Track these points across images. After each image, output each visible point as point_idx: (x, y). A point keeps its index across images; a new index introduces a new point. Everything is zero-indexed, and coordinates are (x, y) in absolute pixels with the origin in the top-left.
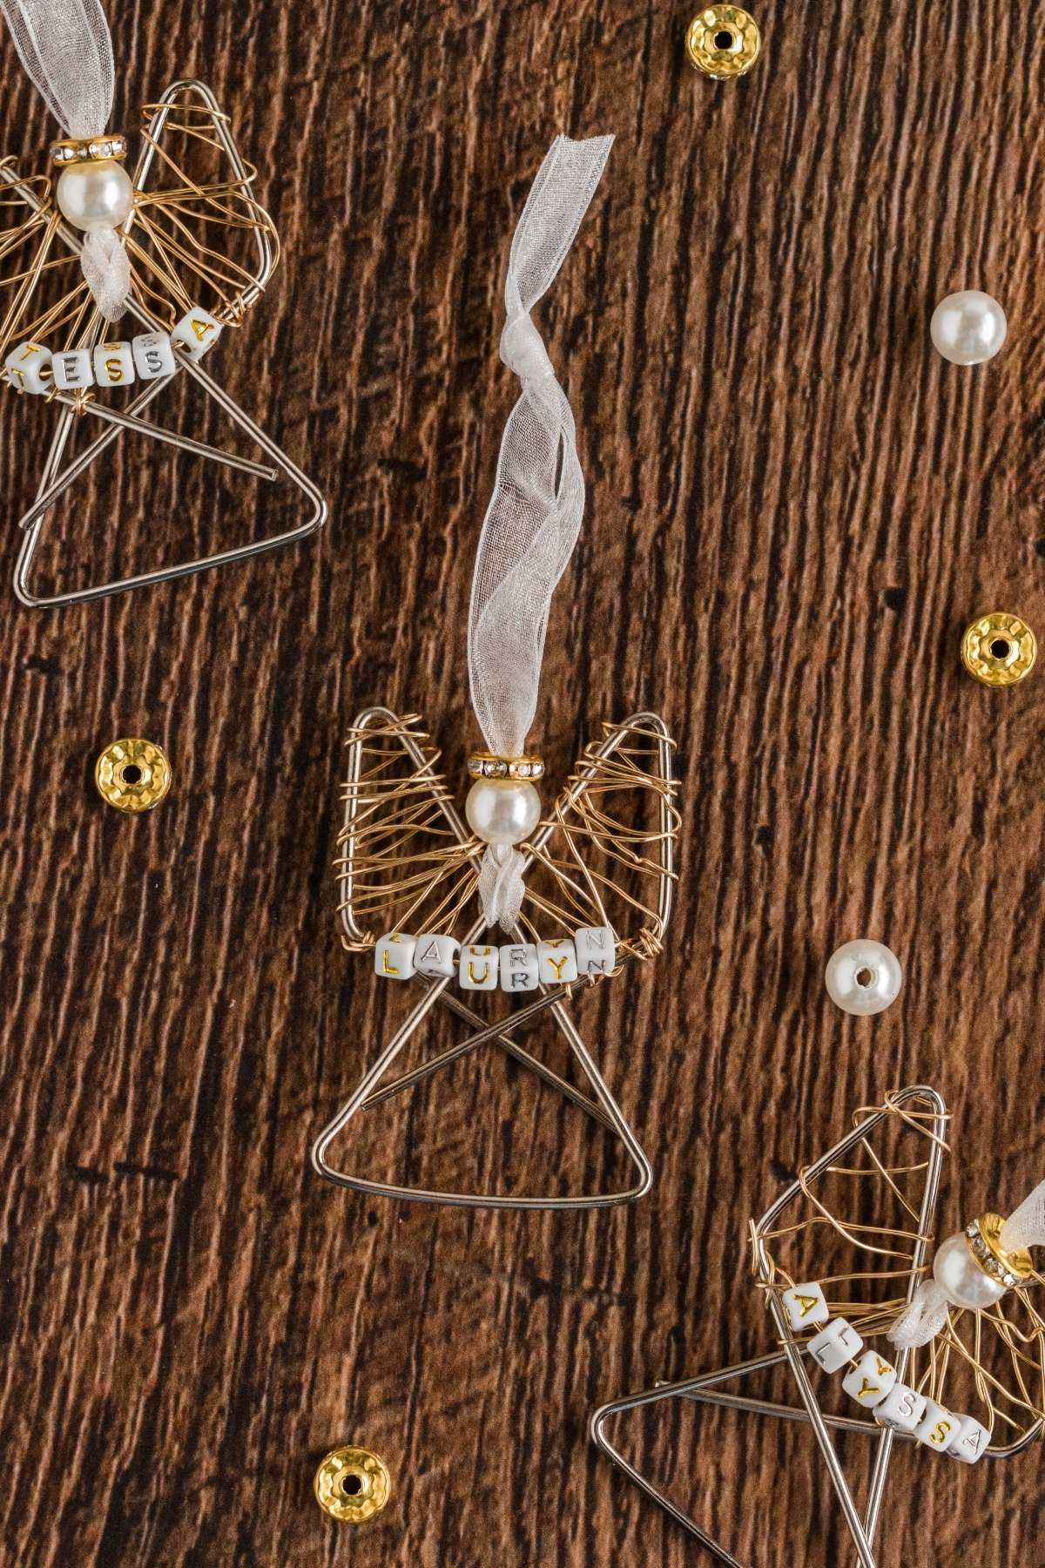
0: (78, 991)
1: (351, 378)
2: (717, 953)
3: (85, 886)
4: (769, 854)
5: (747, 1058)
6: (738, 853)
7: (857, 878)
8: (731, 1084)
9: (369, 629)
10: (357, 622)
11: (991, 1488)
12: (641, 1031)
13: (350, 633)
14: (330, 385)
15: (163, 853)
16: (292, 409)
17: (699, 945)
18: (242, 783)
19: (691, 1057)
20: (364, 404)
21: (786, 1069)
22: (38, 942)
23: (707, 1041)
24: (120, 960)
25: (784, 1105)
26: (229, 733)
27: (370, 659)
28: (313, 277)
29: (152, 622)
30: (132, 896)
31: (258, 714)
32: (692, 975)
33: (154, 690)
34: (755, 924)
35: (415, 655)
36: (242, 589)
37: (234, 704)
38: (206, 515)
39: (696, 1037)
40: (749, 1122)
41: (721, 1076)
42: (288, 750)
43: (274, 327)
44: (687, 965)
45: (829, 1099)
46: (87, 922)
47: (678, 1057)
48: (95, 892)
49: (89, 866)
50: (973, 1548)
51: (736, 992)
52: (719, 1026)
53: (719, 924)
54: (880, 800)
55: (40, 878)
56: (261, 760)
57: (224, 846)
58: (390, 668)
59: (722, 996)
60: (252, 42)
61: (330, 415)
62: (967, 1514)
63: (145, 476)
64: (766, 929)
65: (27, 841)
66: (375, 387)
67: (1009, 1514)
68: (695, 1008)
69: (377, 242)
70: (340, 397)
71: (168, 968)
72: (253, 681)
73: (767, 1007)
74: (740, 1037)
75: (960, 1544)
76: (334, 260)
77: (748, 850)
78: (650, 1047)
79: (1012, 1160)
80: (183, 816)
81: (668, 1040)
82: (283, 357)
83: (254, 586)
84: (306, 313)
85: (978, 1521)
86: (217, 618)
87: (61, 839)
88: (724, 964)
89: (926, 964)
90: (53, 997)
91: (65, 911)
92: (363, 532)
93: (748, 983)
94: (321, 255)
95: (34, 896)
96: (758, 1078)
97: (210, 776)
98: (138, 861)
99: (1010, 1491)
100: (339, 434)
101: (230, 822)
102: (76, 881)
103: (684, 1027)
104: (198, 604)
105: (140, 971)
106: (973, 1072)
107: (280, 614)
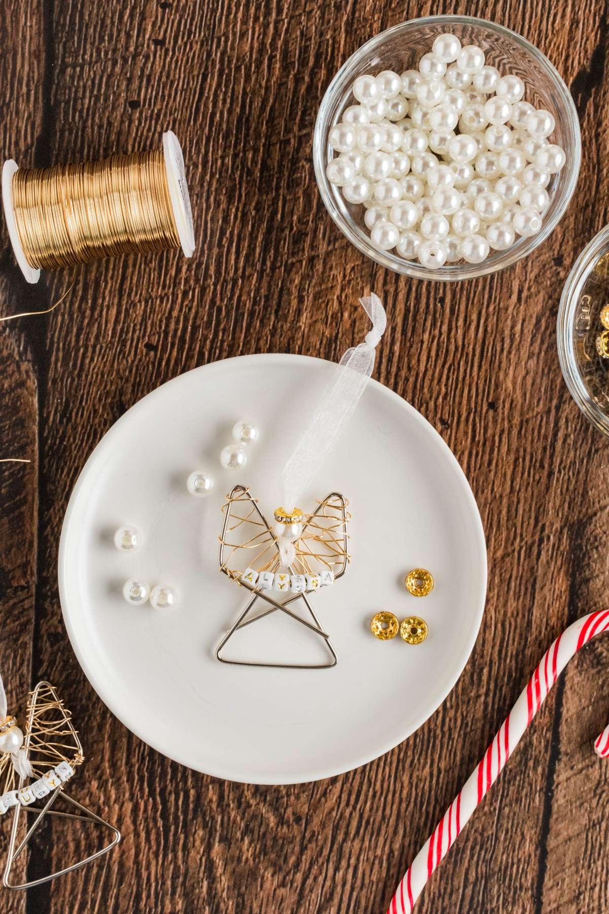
0: (190, 349)
1: (296, 128)
2: (422, 342)
3: (193, 311)
4: (442, 306)
5: (432, 381)
6: (431, 306)
7: (474, 317)
8: (426, 390)
9: (299, 220)
10: (295, 218)
11: (515, 538)
12: (394, 369)
13: (292, 221)
14: (288, 130)
15: (222, 300)
16: (274, 139)
17: (416, 339)
18: (251, 275)
19: (412, 380)
20: (300, 138)
21: (446, 385)
22: (176, 330)
23: (417, 374)
24: (205, 338)
25: (445, 398)
26: (247, 257)
27: (299, 231)
28: (283, 91)
29: (220, 216)
30: (210, 315)
31: (258, 250)
32: (413, 350)
33: (220, 240)
34: (437, 332)
35: (316, 230)
36: (254, 204)
37: (249, 246)
38: (241, 177)
39: (413, 373)
40: (432, 404)
41: (422, 387)
42: (268, 264)
43: (268, 109)
44: (411, 346)
45: (461, 396)
46: (194, 323)
47: (407, 379)
48: (197, 313)
49: (195, 303)
50: (507, 560)
51: (429, 357)
52: (422, 368)
53: (424, 331)
54: (484, 288)
55: (177, 307)
56: (258, 267)
57: (244, 298)
58: (306, 235)
59: (424, 358)
60: (263, 4)
61: (287, 142)
62: (506, 547)
63: (219, 162)
64: (441, 334)
65: (173, 294)
66: (304, 132)
67: (521, 548)
68: (414, 362)
69: (307, 79)
70: (291, 135)
71: (222, 341)
72: (256, 238)
73: (440, 362)
74: (430, 373)
75: (503, 558)
76: (291, 85)
77: (435, 305)
78: (396, 376)
79: (527, 421)
80: (230, 287)
81: (403, 373)
82: (271, 121)
83: (258, 203)
84: (280, 104)
85: (510, 550)
86: (244, 215)
87: (185, 293)
88: (425, 346)
89: (499, 349)
90: (180, 350)
91: (186, 319)
92: (298, 185)
93: (433, 353)
94: (286, 83)
95: (175, 314)
96: (436, 388)
97: (240, 272)
98: (213, 302)
99: (522, 540)
100: (291, 149)
101: (246, 289)
102: (190, 309)
103: (409, 369)
104: (237, 209)
105: (213, 342)
106: (514, 388)
107: (267, 214)
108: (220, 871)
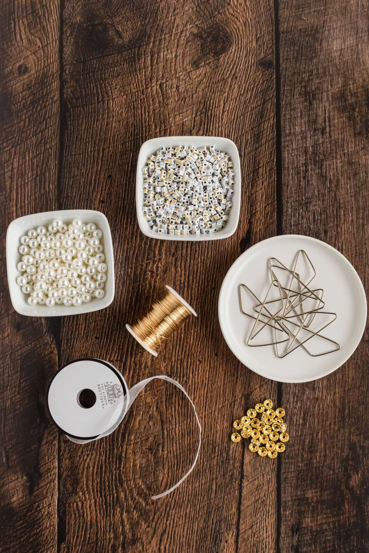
108: (126, 523)
